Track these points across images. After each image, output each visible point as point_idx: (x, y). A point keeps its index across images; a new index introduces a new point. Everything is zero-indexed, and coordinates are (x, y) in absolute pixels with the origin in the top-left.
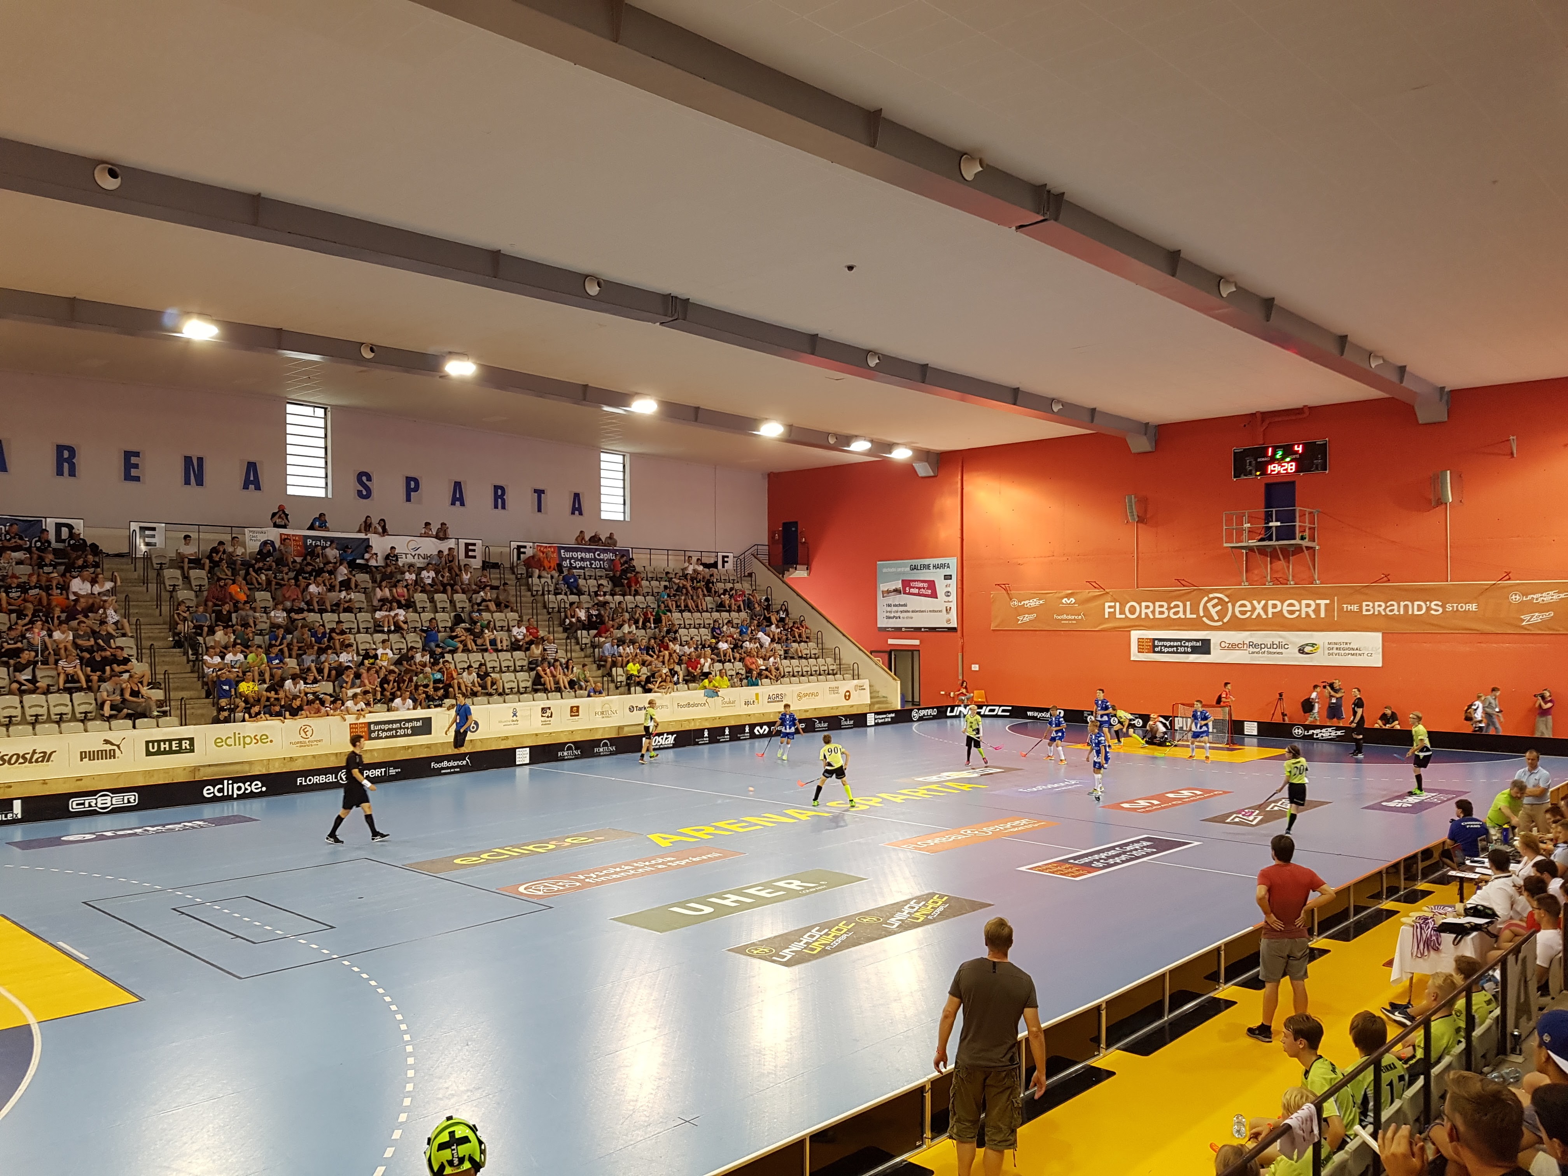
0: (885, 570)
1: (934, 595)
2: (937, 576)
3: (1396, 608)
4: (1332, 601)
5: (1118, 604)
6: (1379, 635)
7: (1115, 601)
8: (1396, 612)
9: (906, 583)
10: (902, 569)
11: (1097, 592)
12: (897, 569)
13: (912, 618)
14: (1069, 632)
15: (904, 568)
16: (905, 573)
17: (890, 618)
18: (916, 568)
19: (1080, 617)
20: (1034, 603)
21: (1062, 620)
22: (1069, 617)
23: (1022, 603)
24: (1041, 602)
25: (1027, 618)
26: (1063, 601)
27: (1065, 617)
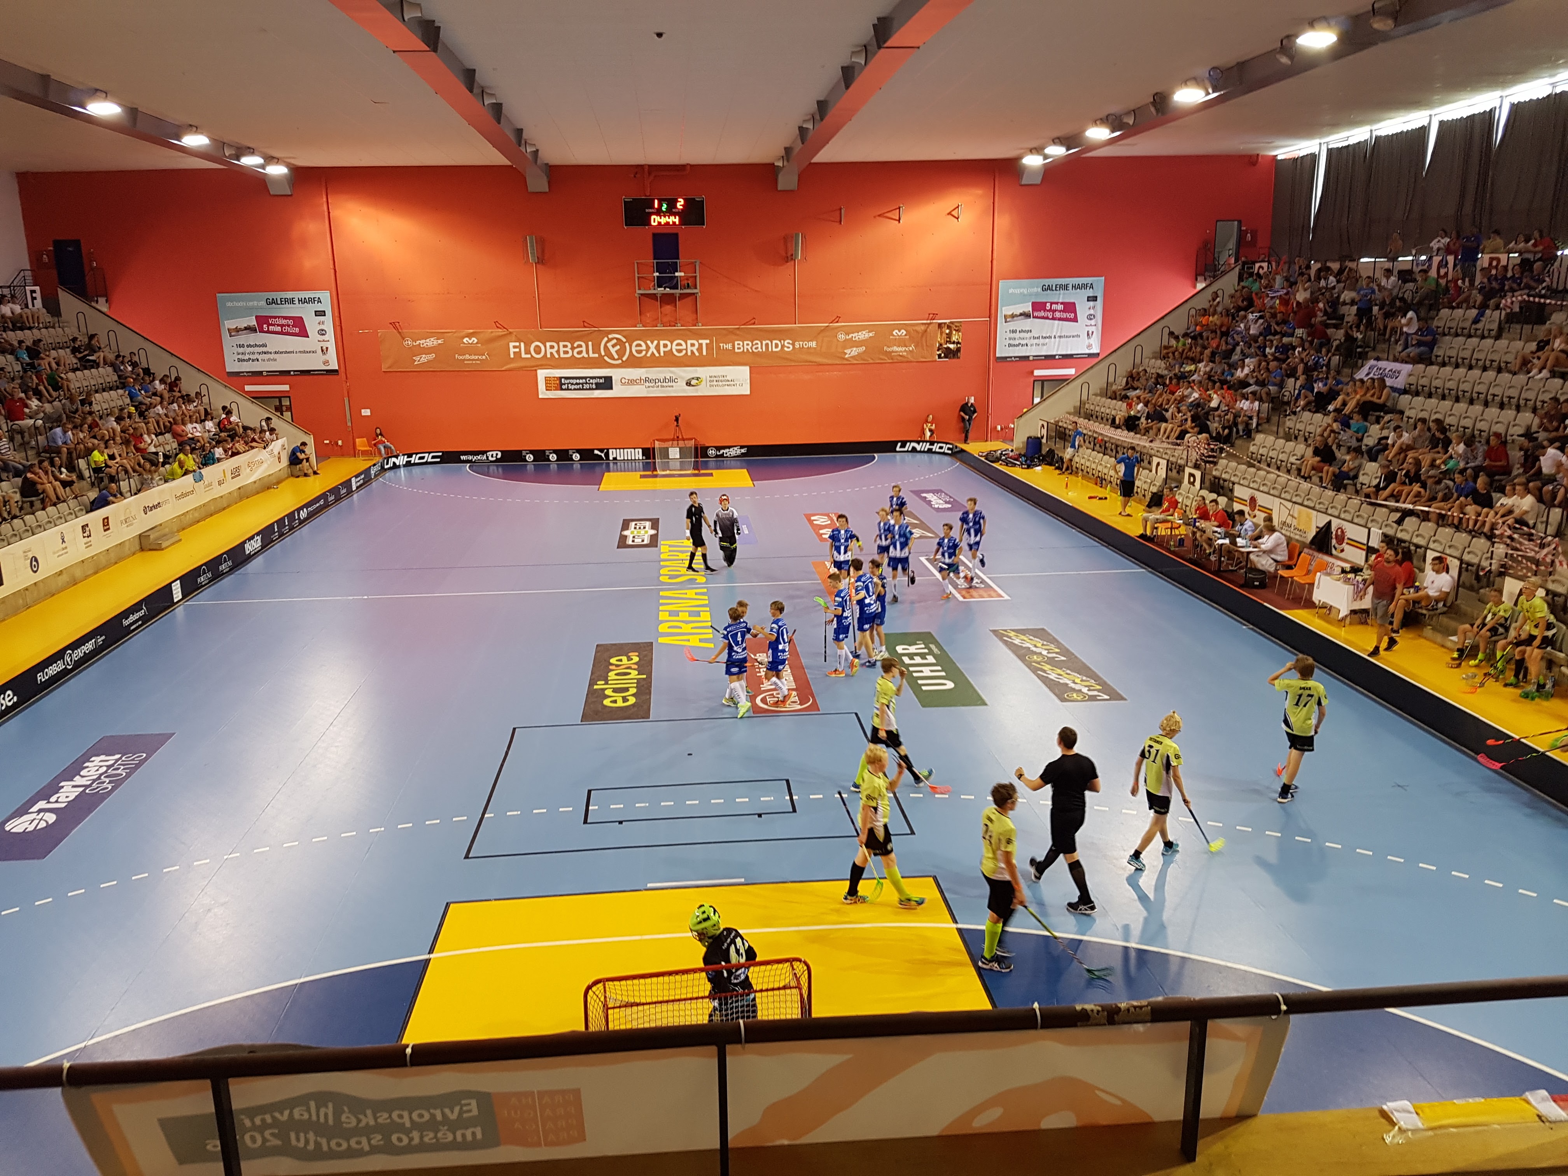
0: (229, 304)
1: (304, 333)
2: (307, 313)
3: (759, 346)
4: (711, 341)
5: (522, 345)
6: (747, 368)
7: (519, 341)
8: (760, 349)
9: (262, 320)
10: (255, 303)
11: (500, 332)
12: (251, 304)
13: (275, 360)
14: (475, 373)
15: (257, 302)
16: (261, 308)
17: (244, 360)
18: (274, 302)
19: (484, 357)
20: (431, 342)
21: (464, 360)
22: (473, 357)
23: (418, 342)
24: (440, 341)
25: (424, 358)
26: (465, 340)
27: (467, 357)
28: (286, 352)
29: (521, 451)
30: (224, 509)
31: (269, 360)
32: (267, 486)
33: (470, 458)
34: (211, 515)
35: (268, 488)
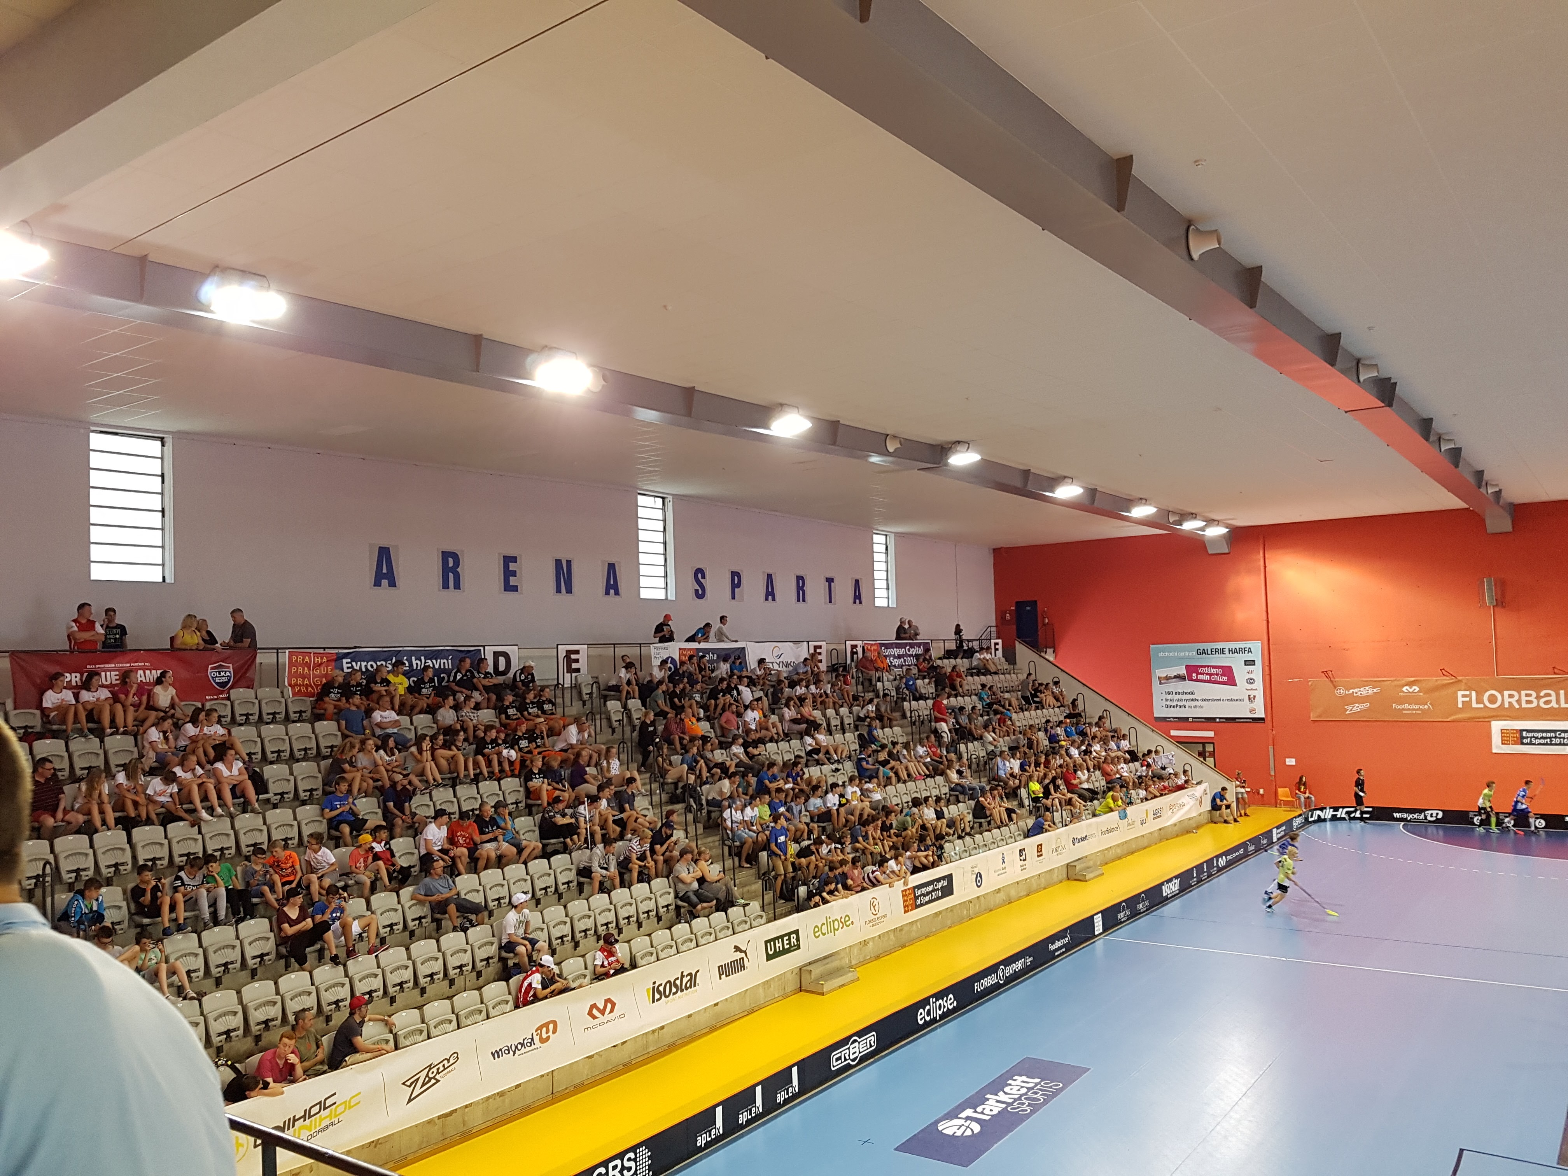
0: (1161, 654)
1: (1232, 682)
2: (1236, 662)
5: (1474, 694)
7: (1470, 689)
9: (1191, 669)
10: (1187, 653)
11: (1446, 680)
12: (1182, 654)
13: (1201, 707)
14: (1413, 722)
15: (1188, 652)
16: (1192, 658)
17: (1171, 706)
18: (1204, 652)
19: (1426, 707)
20: (1366, 691)
21: (1403, 709)
22: (1413, 707)
23: (1351, 691)
24: (1375, 690)
25: (1357, 708)
26: (1404, 689)
27: (1407, 706)
28: (1213, 700)
29: (1467, 812)
30: (1145, 848)
31: (1195, 707)
32: (1186, 830)
33: (1405, 816)
34: (1132, 853)
35: (1188, 832)
